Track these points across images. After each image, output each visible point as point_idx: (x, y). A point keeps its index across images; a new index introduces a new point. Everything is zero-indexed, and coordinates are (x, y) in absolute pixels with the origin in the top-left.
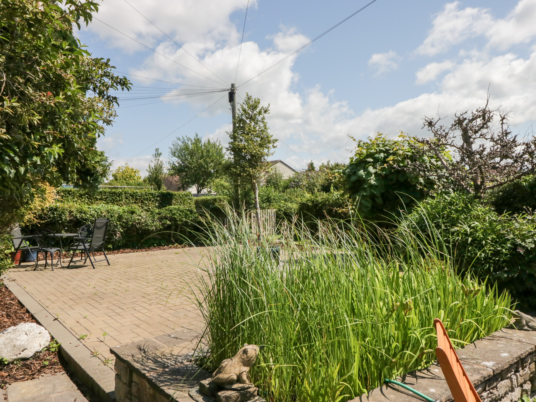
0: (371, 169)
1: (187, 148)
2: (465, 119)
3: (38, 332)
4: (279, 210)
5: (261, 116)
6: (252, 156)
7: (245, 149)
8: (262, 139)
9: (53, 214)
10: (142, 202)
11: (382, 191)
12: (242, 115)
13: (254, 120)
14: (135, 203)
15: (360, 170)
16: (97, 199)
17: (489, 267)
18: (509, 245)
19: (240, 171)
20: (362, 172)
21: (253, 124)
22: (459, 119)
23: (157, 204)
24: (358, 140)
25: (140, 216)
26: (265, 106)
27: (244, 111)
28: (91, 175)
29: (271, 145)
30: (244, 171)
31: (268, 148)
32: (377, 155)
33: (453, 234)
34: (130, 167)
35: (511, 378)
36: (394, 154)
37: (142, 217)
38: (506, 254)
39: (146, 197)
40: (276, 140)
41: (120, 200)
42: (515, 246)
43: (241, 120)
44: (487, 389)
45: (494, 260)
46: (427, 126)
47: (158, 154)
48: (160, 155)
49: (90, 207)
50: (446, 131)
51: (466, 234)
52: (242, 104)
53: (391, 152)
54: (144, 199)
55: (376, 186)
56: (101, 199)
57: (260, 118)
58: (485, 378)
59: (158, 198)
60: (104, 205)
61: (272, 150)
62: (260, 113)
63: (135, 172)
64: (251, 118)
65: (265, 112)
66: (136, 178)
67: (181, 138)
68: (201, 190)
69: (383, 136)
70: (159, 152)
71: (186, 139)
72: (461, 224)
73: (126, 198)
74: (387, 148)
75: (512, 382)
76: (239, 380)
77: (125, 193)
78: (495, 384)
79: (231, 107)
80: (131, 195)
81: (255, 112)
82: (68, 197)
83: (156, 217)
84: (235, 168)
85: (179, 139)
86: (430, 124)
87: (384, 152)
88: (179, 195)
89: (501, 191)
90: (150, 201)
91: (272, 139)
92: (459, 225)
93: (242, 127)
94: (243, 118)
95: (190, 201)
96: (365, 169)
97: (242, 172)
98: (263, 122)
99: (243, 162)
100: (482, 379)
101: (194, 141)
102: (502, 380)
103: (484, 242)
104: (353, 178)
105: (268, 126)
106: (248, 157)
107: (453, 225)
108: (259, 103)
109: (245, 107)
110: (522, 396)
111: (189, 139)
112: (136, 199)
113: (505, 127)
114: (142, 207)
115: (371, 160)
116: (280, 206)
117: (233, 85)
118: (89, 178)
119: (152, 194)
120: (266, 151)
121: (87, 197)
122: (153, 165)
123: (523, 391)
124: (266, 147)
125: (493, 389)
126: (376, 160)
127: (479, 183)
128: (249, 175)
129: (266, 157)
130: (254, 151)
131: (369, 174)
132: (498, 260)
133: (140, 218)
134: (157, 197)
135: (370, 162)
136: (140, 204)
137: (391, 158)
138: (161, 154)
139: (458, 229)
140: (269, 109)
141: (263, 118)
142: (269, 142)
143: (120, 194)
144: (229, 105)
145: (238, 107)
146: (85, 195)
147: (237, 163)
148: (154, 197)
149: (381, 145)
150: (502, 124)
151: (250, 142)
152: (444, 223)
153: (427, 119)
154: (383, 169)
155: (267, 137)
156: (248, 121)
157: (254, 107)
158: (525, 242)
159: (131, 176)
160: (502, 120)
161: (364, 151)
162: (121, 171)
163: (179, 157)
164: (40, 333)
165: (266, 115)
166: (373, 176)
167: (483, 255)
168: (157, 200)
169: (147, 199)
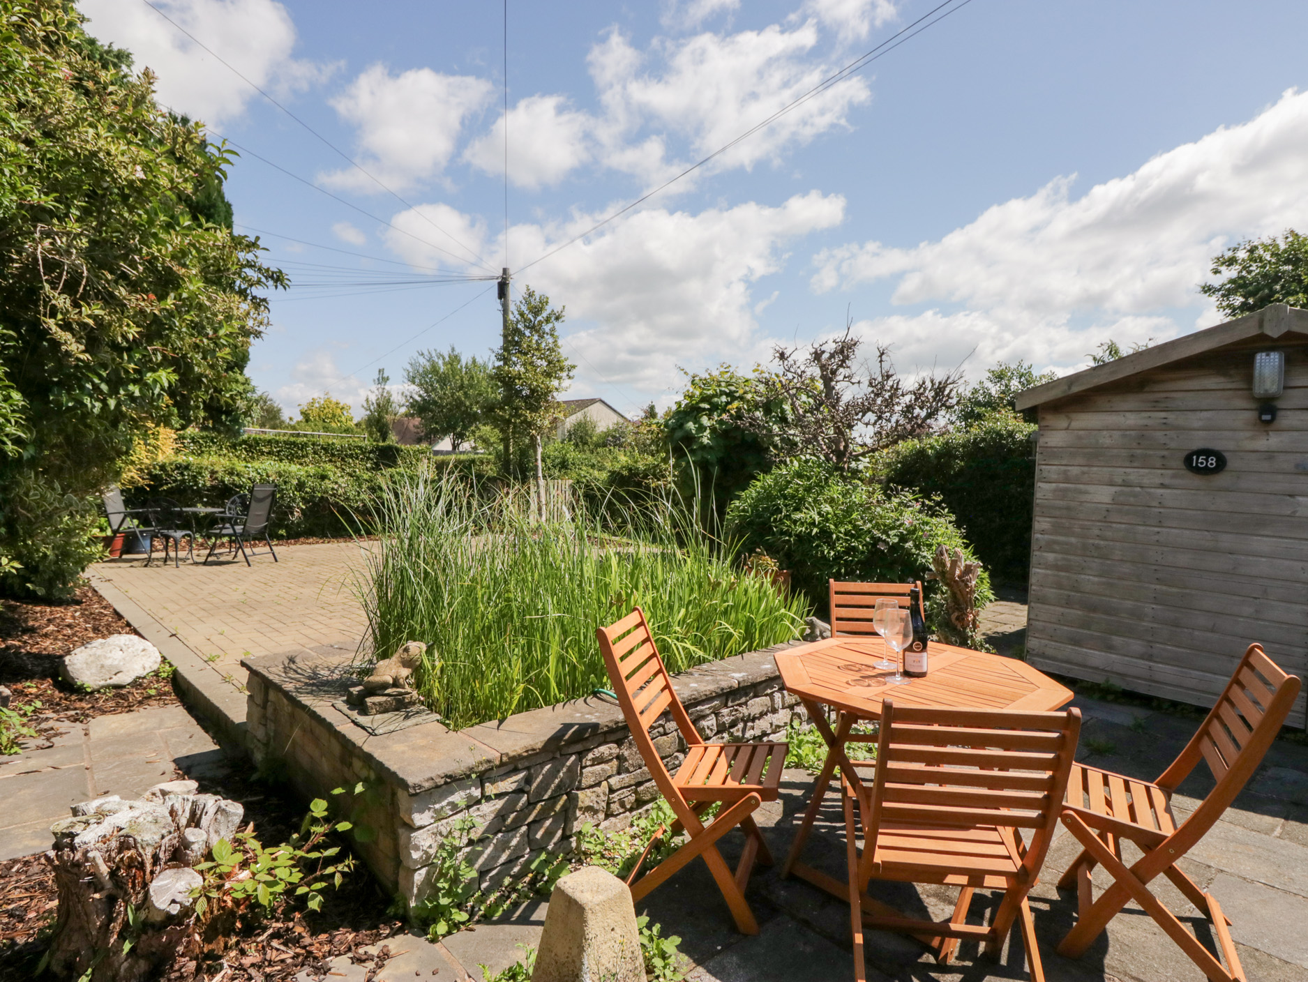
0: (705, 421)
1: (434, 370)
2: (823, 352)
3: (141, 648)
4: (578, 482)
5: (550, 325)
6: (533, 391)
7: (519, 379)
8: (550, 362)
9: (182, 474)
10: (343, 459)
11: (720, 455)
12: (518, 322)
13: (537, 331)
14: (330, 461)
15: (688, 422)
16: (263, 453)
17: (840, 569)
18: (868, 539)
19: (510, 415)
20: (691, 425)
21: (536, 337)
22: (816, 353)
23: (369, 465)
24: (691, 374)
25: (336, 483)
26: (558, 309)
27: (522, 314)
28: (228, 413)
29: (564, 374)
30: (517, 416)
31: (559, 378)
32: (716, 399)
33: (795, 522)
34: (334, 400)
35: (771, 695)
36: (741, 398)
37: (340, 486)
38: (863, 552)
39: (349, 452)
40: (574, 367)
41: (303, 456)
42: (876, 540)
43: (517, 331)
44: (730, 704)
45: (846, 560)
46: (778, 359)
47: (383, 380)
48: (386, 380)
49: (249, 465)
50: (803, 368)
51: (813, 524)
52: (518, 303)
53: (737, 395)
54: (346, 455)
55: (711, 447)
56: (269, 453)
57: (547, 328)
58: (722, 689)
59: (371, 455)
60: (272, 463)
61: (566, 382)
62: (548, 320)
63: (343, 408)
64: (533, 328)
65: (557, 318)
66: (343, 419)
67: (426, 353)
68: (458, 445)
69: (731, 370)
70: (385, 375)
71: (434, 354)
72: (807, 508)
73: (315, 453)
74: (733, 388)
75: (772, 700)
76: (396, 683)
77: (314, 444)
78: (743, 700)
79: (501, 308)
80: (323, 448)
81: (539, 318)
82: (210, 447)
83: (364, 487)
84: (502, 409)
85: (422, 354)
86: (782, 356)
87: (727, 395)
88: (409, 451)
89: (900, 462)
90: (357, 458)
91: (566, 363)
92: (805, 510)
93: (517, 342)
94: (519, 326)
96: (696, 421)
97: (513, 416)
98: (552, 335)
99: (518, 402)
100: (719, 691)
101: (447, 359)
102: (756, 696)
103: (834, 536)
104: (679, 434)
105: (560, 343)
106: (526, 392)
107: (797, 509)
108: (547, 302)
109: (524, 308)
110: (792, 720)
111: (440, 356)
112: (333, 455)
113: (886, 366)
114: (343, 469)
115: (707, 406)
116: (579, 475)
117: (505, 270)
118: (223, 417)
119: (360, 448)
120: (555, 383)
121: (245, 449)
122: (373, 398)
123: (793, 714)
124: (555, 377)
125: (740, 705)
126: (715, 407)
127: (842, 448)
128: (525, 421)
129: (555, 394)
130: (535, 383)
131: (701, 428)
132: (852, 561)
133: (336, 487)
134: (370, 453)
135: (704, 409)
136: (338, 464)
137: (736, 404)
138: (388, 379)
139: (803, 515)
140: (564, 314)
141: (553, 329)
142: (562, 369)
143: (304, 446)
144: (497, 304)
145: (512, 307)
146: (240, 445)
147: (508, 400)
148: (363, 453)
149: (723, 384)
150: (881, 361)
151: (529, 368)
152: (786, 506)
153: (777, 348)
154: (721, 422)
155: (559, 361)
156: (527, 333)
157: (536, 311)
158: (888, 536)
159: (334, 416)
160: (881, 356)
161: (697, 392)
162: (317, 405)
163: (420, 385)
164: (144, 650)
165: (557, 325)
166: (708, 431)
167: (832, 553)
168: (368, 458)
169: (351, 456)
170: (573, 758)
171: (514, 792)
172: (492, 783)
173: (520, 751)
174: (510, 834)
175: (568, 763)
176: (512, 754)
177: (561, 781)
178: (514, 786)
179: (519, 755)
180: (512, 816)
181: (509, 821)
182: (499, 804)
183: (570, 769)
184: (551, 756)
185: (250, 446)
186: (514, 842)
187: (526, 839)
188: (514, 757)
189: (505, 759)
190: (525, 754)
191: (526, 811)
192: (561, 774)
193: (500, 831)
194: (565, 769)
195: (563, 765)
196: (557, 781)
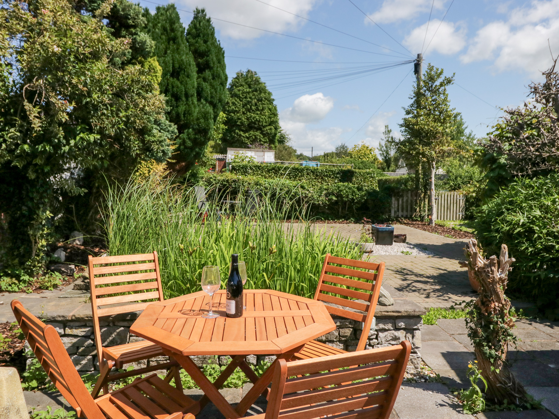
5: (443, 88)
10: (322, 178)
13: (434, 93)
14: (315, 178)
23: (336, 181)
25: (308, 190)
26: (450, 76)
30: (415, 149)
34: (367, 145)
37: (310, 192)
39: (326, 174)
47: (388, 131)
49: (267, 180)
54: (324, 175)
57: (441, 89)
62: (441, 85)
63: (370, 150)
64: (431, 91)
65: (449, 82)
66: (370, 156)
70: (389, 129)
73: (308, 174)
77: (307, 170)
79: (415, 80)
80: (312, 171)
83: (324, 192)
88: (360, 173)
90: (330, 177)
95: (371, 179)
97: (412, 150)
98: (444, 94)
105: (449, 98)
108: (441, 73)
112: (317, 176)
114: (322, 183)
117: (419, 56)
119: (332, 171)
133: (307, 192)
134: (338, 173)
136: (320, 180)
138: (391, 131)
140: (454, 78)
141: (445, 90)
143: (302, 170)
148: (333, 174)
155: (446, 111)
157: (434, 79)
159: (366, 154)
162: (357, 149)
165: (448, 87)
168: (336, 177)
169: (327, 176)
170: (122, 328)
171: (82, 336)
172: (70, 329)
173: (82, 316)
174: (81, 357)
175: (118, 331)
176: (77, 316)
177: (114, 339)
178: (83, 334)
179: (82, 318)
180: (82, 349)
181: (80, 350)
182: (75, 340)
183: (118, 334)
184: (107, 324)
185: (276, 171)
186: (84, 362)
187: (91, 363)
188: (78, 318)
189: (73, 318)
190: (87, 319)
191: (91, 349)
192: (113, 335)
193: (76, 354)
194: (115, 333)
195: (115, 331)
196: (111, 338)
